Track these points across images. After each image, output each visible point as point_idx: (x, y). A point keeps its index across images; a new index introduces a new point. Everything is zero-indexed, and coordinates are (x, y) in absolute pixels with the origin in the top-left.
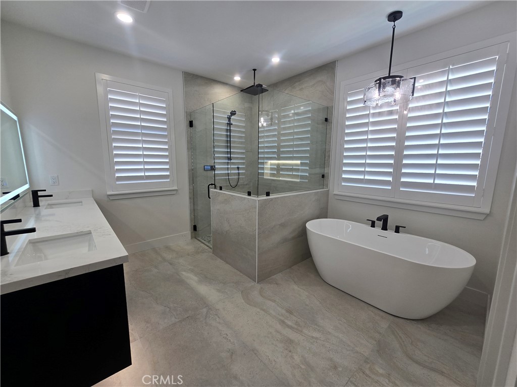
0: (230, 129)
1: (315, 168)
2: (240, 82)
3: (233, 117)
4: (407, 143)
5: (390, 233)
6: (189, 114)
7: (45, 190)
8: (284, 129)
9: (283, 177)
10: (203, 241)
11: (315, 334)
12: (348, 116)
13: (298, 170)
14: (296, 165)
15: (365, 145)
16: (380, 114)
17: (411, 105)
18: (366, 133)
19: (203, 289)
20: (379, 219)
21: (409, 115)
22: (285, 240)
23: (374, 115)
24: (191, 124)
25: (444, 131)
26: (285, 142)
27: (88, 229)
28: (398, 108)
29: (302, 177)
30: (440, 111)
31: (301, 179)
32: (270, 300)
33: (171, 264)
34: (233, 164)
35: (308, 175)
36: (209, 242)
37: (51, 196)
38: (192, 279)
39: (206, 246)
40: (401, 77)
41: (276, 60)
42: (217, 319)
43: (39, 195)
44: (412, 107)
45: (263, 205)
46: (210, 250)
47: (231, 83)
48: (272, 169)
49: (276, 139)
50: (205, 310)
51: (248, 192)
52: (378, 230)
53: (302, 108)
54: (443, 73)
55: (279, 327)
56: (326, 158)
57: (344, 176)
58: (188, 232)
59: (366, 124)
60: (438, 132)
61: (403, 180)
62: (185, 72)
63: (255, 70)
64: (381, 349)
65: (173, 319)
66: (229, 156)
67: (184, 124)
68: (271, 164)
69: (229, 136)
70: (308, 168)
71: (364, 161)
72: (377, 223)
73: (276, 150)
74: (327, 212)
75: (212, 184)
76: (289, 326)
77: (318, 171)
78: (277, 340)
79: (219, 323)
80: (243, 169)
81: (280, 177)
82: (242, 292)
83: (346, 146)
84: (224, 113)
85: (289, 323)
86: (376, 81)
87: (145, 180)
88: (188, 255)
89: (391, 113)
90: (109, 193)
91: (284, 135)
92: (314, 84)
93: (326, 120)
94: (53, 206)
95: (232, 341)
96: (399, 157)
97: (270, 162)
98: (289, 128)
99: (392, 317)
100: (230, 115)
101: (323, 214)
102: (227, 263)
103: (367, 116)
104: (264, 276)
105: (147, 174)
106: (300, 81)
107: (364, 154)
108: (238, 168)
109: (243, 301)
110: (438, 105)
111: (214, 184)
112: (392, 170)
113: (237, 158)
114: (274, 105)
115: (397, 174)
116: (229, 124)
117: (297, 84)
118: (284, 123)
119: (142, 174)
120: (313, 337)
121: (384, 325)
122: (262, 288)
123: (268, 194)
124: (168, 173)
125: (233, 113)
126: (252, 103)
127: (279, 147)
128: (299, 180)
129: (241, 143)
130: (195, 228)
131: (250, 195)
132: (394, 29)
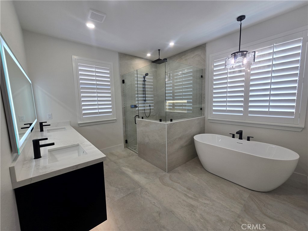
0: (145, 84)
1: (196, 104)
2: (151, 57)
3: (146, 77)
4: (251, 89)
5: (244, 141)
6: (122, 76)
7: (46, 122)
8: (177, 82)
9: (177, 110)
10: (132, 149)
11: (206, 202)
12: (214, 74)
13: (185, 106)
14: (185, 103)
15: (226, 90)
16: (234, 72)
17: (252, 67)
18: (226, 83)
19: (137, 177)
20: (237, 133)
21: (252, 72)
22: (182, 147)
23: (230, 73)
24: (123, 82)
25: (273, 81)
26: (177, 90)
27: (77, 143)
28: (244, 68)
29: (188, 110)
30: (270, 69)
31: (187, 111)
32: (176, 182)
33: (115, 163)
34: (147, 103)
35: (192, 108)
36: (135, 149)
37: (50, 125)
38: (129, 171)
39: (134, 152)
40: (247, 51)
41: (172, 44)
42: (148, 194)
43: (43, 125)
44: (253, 68)
45: (169, 127)
46: (137, 154)
47: (145, 58)
48: (169, 106)
49: (172, 88)
50: (139, 189)
51: (160, 119)
52: (237, 140)
53: (186, 70)
54: (270, 48)
55: (184, 198)
56: (203, 98)
57: (214, 108)
58: (122, 144)
59: (226, 78)
60: (269, 81)
61: (250, 109)
62: (119, 53)
63: (159, 50)
64: (247, 209)
65: (122, 194)
66: (145, 99)
67: (119, 82)
68: (169, 103)
69: (144, 88)
70: (192, 105)
71: (226, 100)
72: (236, 135)
73: (172, 95)
74: (204, 130)
75: (137, 116)
76: (189, 197)
77: (198, 106)
78: (185, 205)
79: (149, 196)
80: (152, 106)
81: (174, 110)
82: (159, 178)
83: (214, 91)
84: (141, 75)
85: (190, 196)
86: (232, 54)
87: (98, 114)
88: (124, 157)
89: (240, 71)
90: (79, 123)
91: (177, 86)
92: (193, 57)
93: (202, 76)
94: (50, 131)
95: (158, 206)
96: (247, 97)
97: (168, 102)
98: (180, 82)
99: (250, 191)
100: (145, 75)
101: (202, 131)
102: (147, 161)
103: (226, 73)
104: (171, 169)
105: (100, 111)
106: (185, 55)
107: (226, 95)
108: (150, 106)
109: (161, 183)
110: (269, 66)
111: (138, 116)
112: (243, 104)
113: (149, 100)
114: (170, 69)
115: (246, 107)
116: (144, 81)
117: (183, 56)
118: (177, 79)
119: (97, 111)
120: (205, 203)
121: (246, 195)
122: (170, 175)
123: (171, 120)
124: (111, 110)
125: (147, 75)
126: (156, 68)
127: (173, 93)
128: (186, 112)
129: (151, 91)
130: (126, 142)
131: (161, 121)
132: (241, 25)
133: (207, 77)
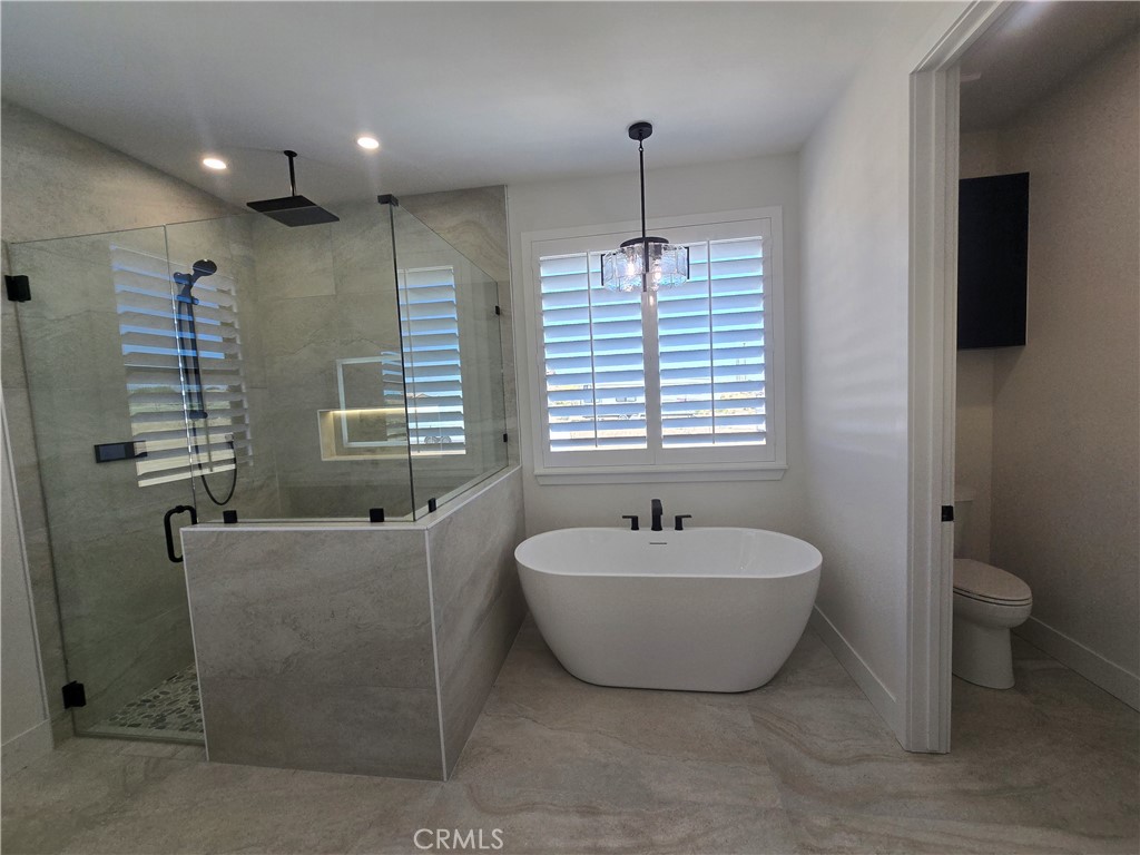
1: (482, 421)
4: (663, 366)
5: (668, 533)
10: (133, 731)
17: (660, 298)
21: (661, 316)
25: (715, 346)
30: (706, 312)
36: (160, 722)
39: (160, 746)
41: (368, 143)
44: (663, 302)
45: (438, 542)
47: (188, 175)
52: (645, 532)
54: (698, 248)
56: (507, 395)
57: (554, 436)
61: (665, 431)
63: (290, 154)
70: (463, 424)
74: (524, 518)
75: (180, 509)
77: (489, 426)
83: (549, 371)
92: (455, 227)
93: (498, 311)
99: (741, 697)
100: (190, 273)
103: (586, 311)
107: (590, 386)
115: (654, 423)
123: (433, 506)
125: (205, 268)
130: (73, 695)
131: (382, 520)
132: (641, 153)
133: (516, 314)
